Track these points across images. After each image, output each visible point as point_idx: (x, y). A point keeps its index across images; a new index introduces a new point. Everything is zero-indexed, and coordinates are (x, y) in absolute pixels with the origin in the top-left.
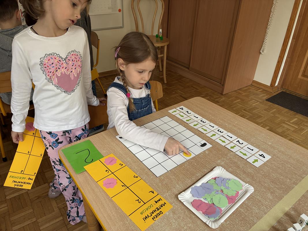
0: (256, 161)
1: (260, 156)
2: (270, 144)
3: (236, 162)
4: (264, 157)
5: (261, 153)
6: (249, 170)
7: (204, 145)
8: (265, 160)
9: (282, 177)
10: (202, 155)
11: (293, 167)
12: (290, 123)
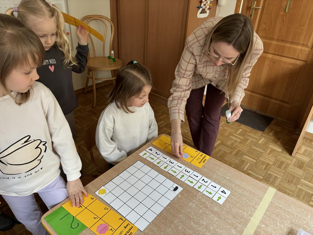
0: (220, 198)
1: (222, 192)
2: (228, 178)
3: (204, 202)
4: (225, 193)
5: (222, 189)
6: (216, 209)
7: (176, 189)
8: (226, 196)
10: (176, 199)
12: (237, 134)
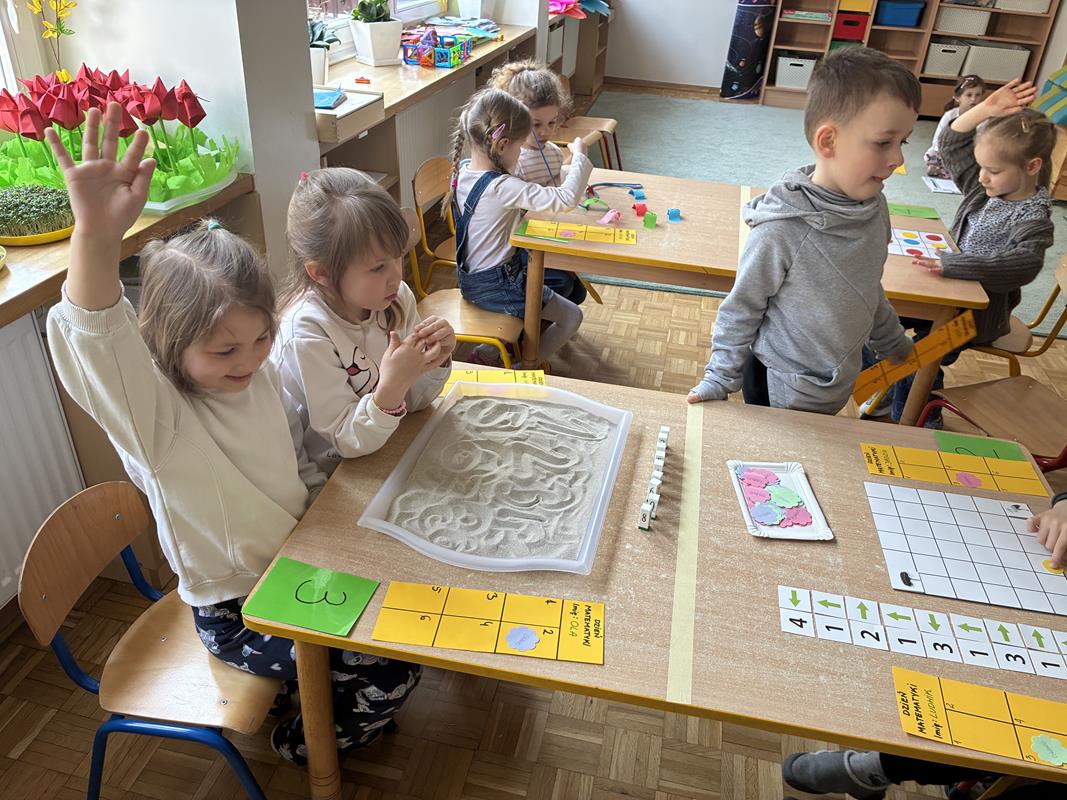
0: (795, 601)
1: (801, 621)
4: (791, 620)
5: (807, 630)
7: (906, 579)
8: (785, 616)
9: (728, 588)
11: (727, 628)
